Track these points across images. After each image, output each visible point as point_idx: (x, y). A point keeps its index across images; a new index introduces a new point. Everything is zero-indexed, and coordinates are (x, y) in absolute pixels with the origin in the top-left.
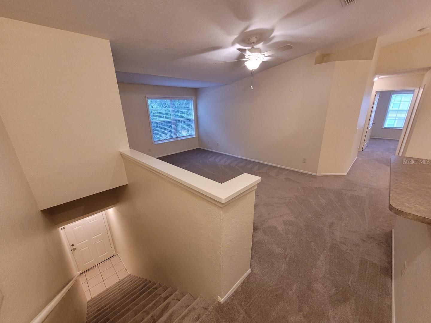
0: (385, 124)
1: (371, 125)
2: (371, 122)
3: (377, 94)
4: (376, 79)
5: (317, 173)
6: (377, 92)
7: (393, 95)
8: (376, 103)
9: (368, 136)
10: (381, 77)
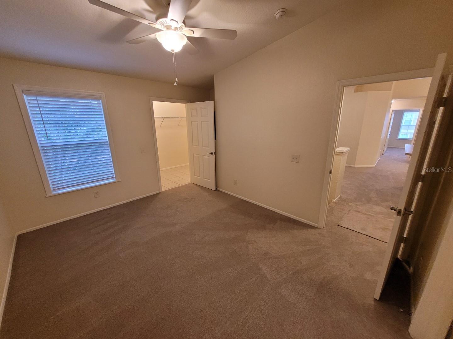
0: (399, 136)
1: (389, 135)
2: (389, 133)
3: (393, 112)
4: (393, 101)
5: (355, 165)
6: (393, 111)
7: (405, 113)
8: (392, 119)
9: (386, 146)
10: (395, 100)
